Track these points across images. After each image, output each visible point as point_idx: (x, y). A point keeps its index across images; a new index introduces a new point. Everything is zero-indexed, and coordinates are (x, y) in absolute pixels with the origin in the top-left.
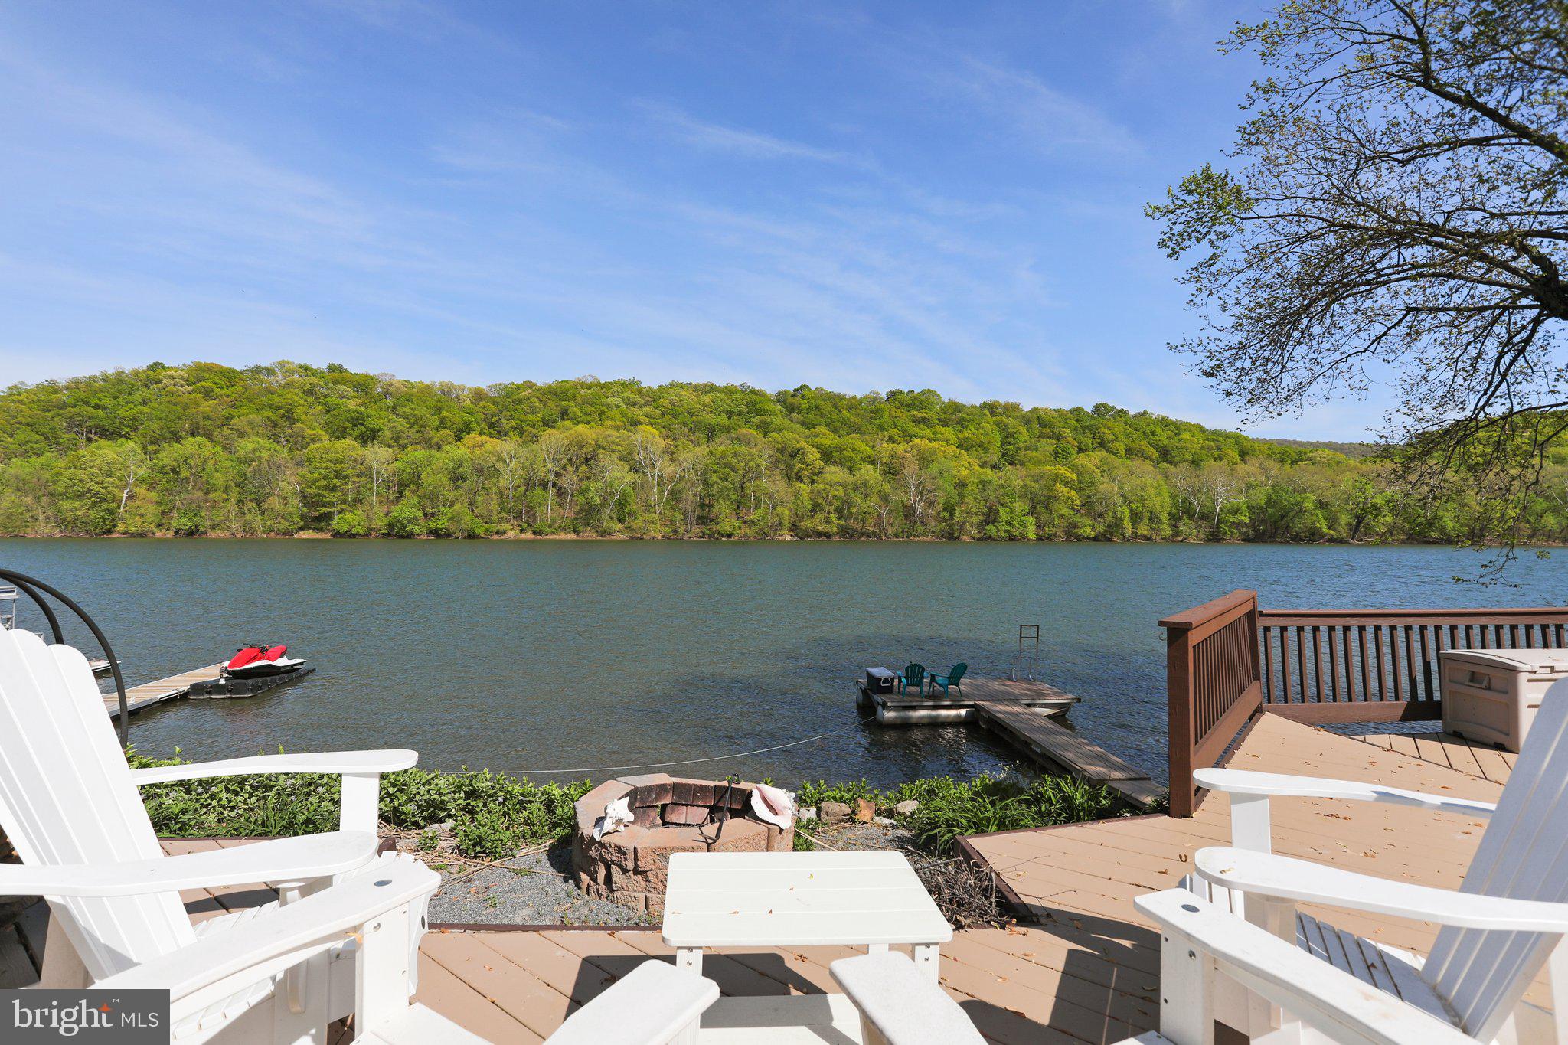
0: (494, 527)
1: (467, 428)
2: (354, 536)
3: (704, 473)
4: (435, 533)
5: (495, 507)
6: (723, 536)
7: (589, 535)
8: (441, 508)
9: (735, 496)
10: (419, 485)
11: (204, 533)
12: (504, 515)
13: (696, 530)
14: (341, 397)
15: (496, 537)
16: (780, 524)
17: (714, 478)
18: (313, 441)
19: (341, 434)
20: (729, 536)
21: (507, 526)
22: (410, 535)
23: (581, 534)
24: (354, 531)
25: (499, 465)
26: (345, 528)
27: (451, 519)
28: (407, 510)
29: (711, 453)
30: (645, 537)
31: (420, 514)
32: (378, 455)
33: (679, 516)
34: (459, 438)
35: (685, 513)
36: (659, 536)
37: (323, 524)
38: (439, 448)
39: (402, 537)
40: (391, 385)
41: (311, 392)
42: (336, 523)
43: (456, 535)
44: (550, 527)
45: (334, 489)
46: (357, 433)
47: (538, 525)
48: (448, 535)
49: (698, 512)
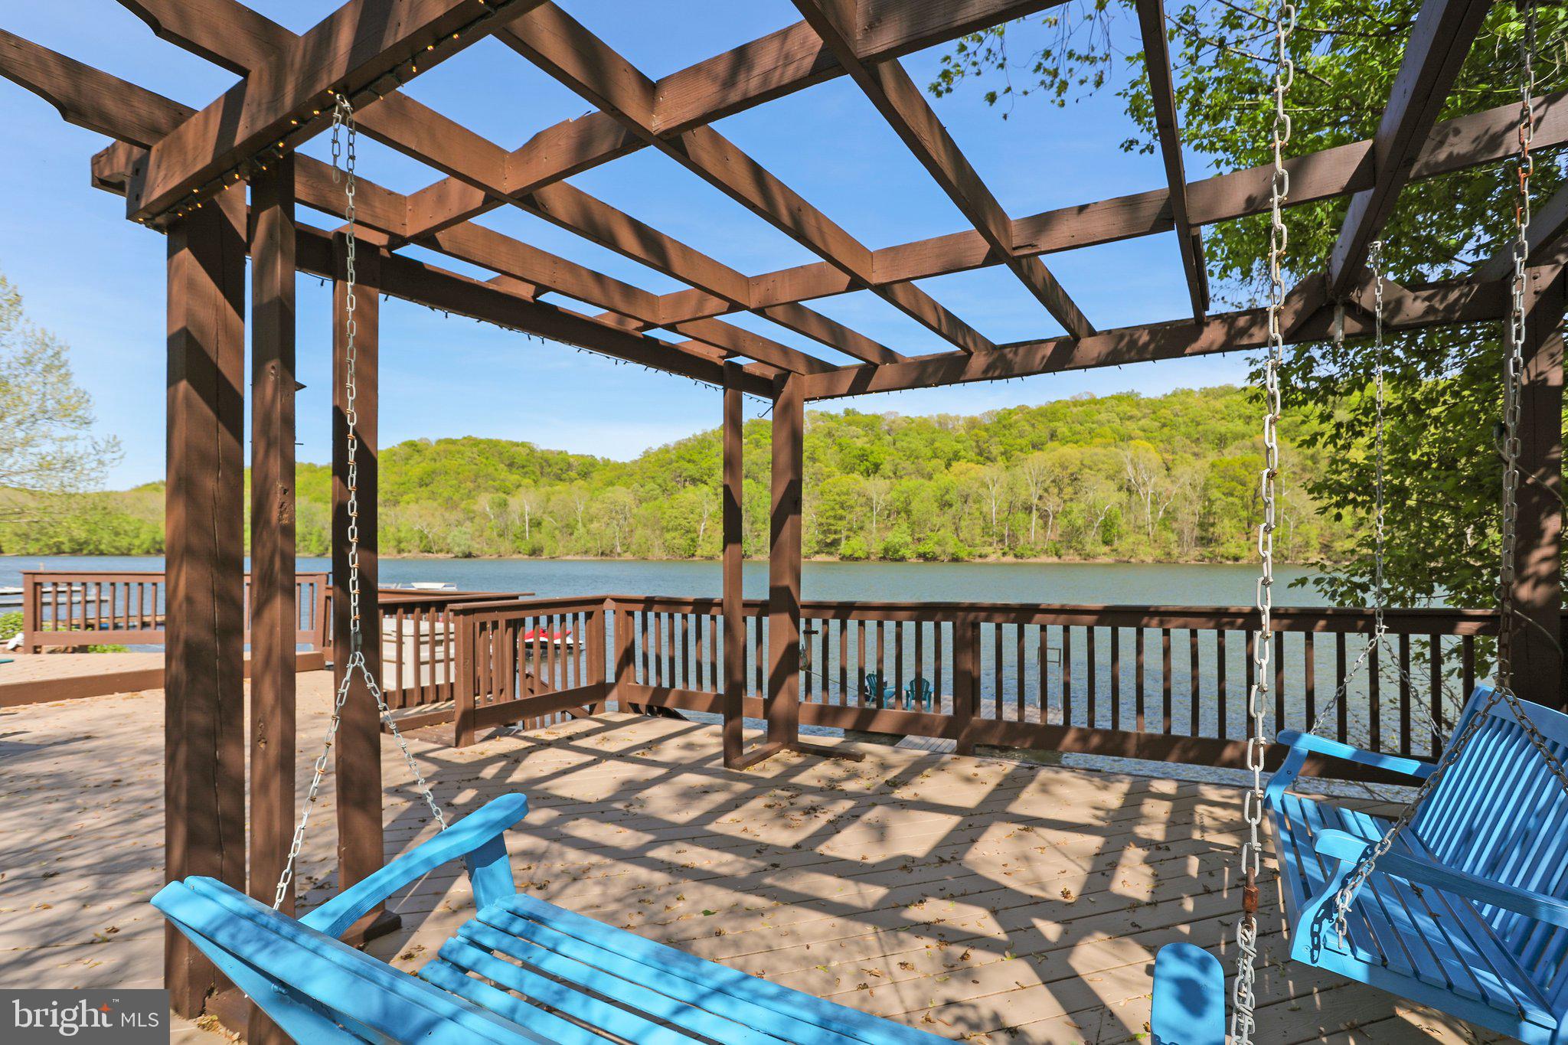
0: (977, 551)
1: (956, 457)
2: (857, 559)
3: (1205, 489)
4: (923, 556)
5: (978, 531)
6: (1227, 559)
7: (1071, 557)
8: (929, 533)
9: (1244, 514)
10: (908, 513)
11: (749, 557)
12: (986, 538)
13: (1195, 552)
14: (852, 437)
15: (979, 560)
16: (1307, 544)
17: (1215, 494)
18: (829, 477)
19: (849, 469)
20: (1236, 559)
21: (988, 550)
22: (902, 559)
23: (1063, 557)
24: (856, 555)
25: (983, 491)
26: (848, 552)
27: (938, 543)
28: (899, 535)
29: (1213, 466)
30: (1133, 560)
31: (909, 539)
32: (877, 488)
33: (1173, 537)
34: (948, 466)
35: (1181, 533)
36: (1149, 560)
37: (833, 549)
38: (930, 477)
39: (896, 560)
40: (894, 422)
41: (830, 434)
42: (845, 548)
43: (942, 558)
44: (1032, 550)
45: (842, 518)
46: (862, 468)
47: (1019, 550)
48: (935, 559)
49: (1197, 532)
